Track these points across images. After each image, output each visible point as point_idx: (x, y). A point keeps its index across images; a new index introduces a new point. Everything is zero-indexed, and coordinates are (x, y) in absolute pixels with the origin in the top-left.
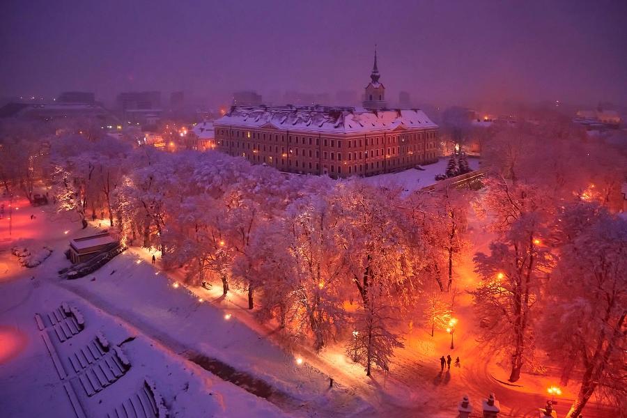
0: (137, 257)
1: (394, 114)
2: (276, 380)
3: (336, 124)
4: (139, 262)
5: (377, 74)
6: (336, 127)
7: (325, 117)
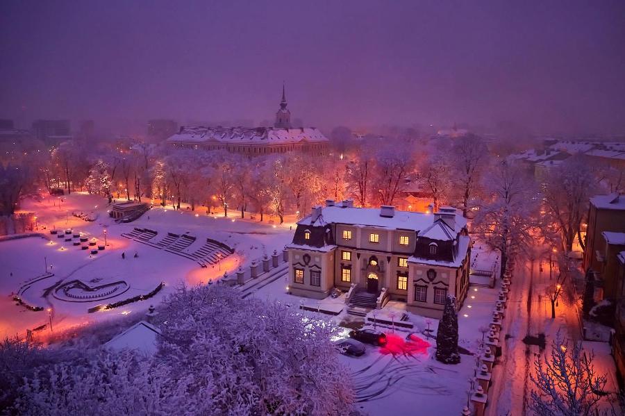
0: (164, 210)
1: (300, 131)
3: (263, 137)
5: (285, 103)
7: (254, 133)
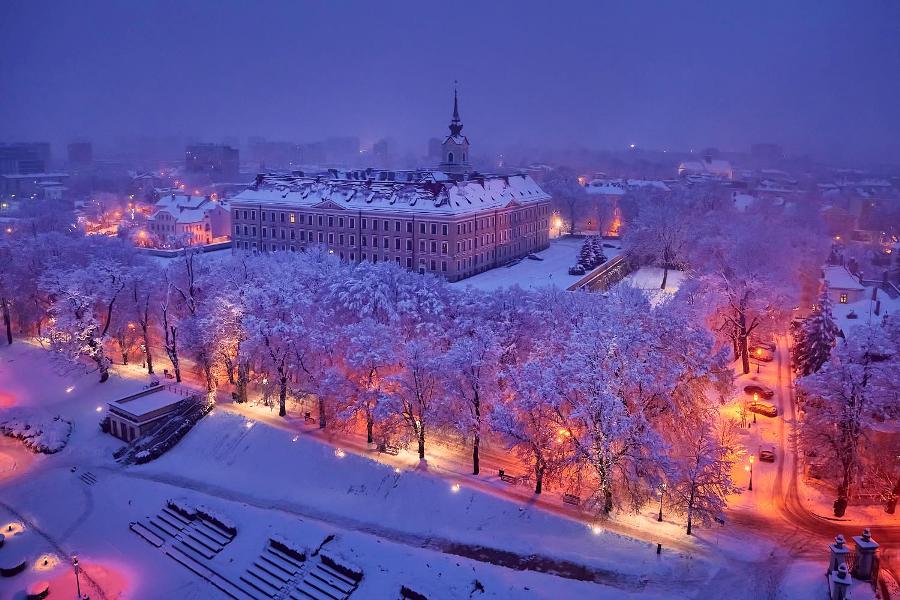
0: (242, 420)
1: (501, 182)
2: (583, 558)
3: (438, 202)
4: (249, 425)
5: (459, 124)
6: (438, 206)
7: (419, 190)
